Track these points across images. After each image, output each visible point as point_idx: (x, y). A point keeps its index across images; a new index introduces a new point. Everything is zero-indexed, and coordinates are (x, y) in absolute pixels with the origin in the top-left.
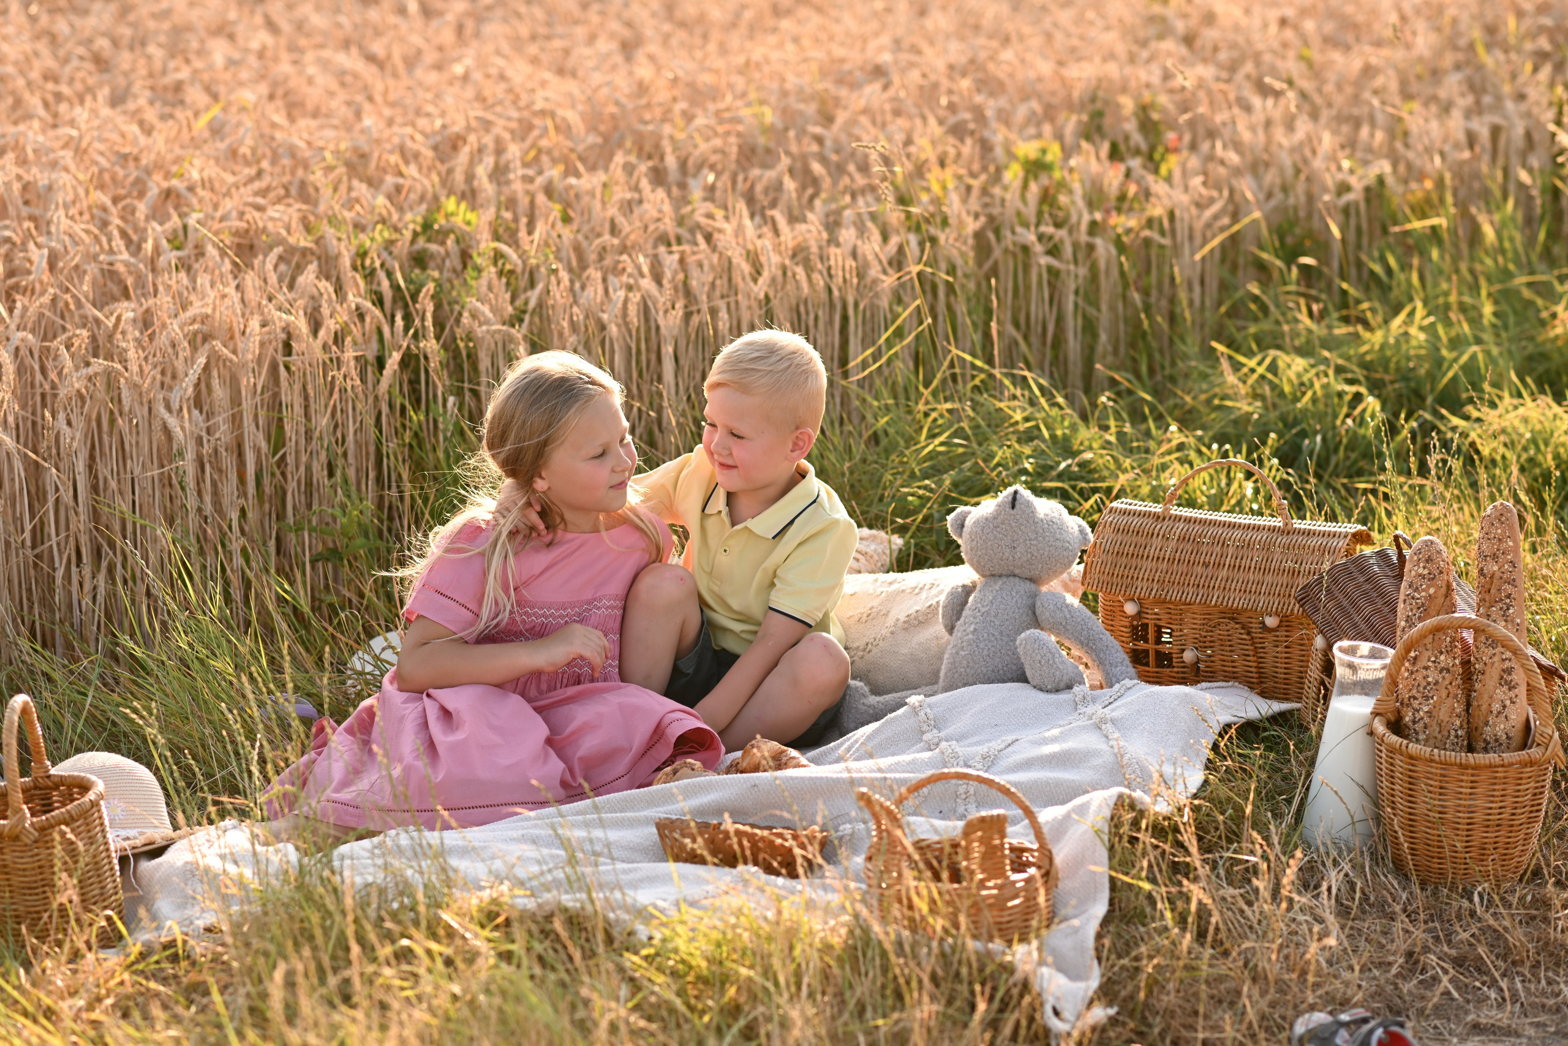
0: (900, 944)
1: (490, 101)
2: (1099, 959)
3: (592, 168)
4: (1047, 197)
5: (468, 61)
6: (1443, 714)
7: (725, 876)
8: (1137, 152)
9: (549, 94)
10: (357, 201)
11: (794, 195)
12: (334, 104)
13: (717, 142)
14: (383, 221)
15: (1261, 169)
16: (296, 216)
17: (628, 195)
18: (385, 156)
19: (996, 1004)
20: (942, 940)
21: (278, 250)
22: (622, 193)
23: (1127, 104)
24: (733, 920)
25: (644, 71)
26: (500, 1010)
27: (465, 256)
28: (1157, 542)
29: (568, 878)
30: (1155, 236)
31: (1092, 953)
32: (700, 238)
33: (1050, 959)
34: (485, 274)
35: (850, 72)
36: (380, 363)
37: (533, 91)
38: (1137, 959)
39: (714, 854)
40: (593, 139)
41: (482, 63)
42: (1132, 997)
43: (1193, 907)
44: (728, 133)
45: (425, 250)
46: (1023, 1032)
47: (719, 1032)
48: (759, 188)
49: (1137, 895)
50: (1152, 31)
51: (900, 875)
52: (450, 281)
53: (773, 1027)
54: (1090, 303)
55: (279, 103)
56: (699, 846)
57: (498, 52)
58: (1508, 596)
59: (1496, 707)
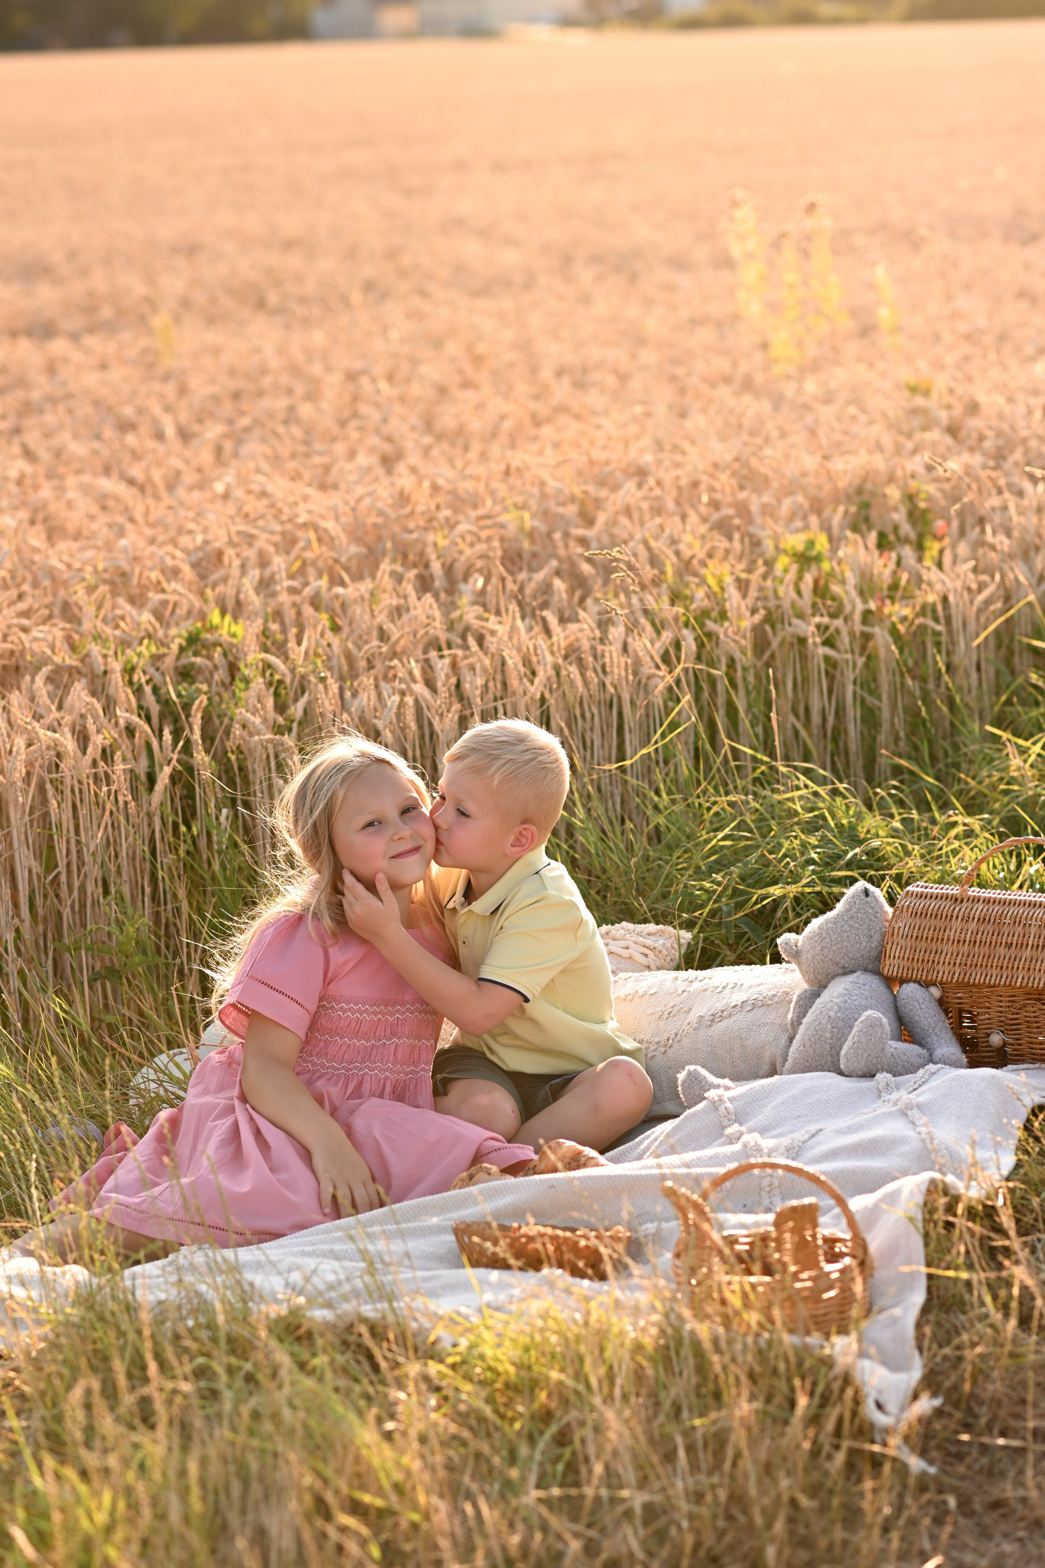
0: (715, 1341)
1: (252, 516)
2: (920, 1349)
3: (358, 577)
4: (820, 590)
5: (229, 478)
7: (531, 1279)
8: (906, 541)
9: (311, 506)
10: (123, 618)
11: (564, 596)
12: (95, 526)
13: (481, 547)
14: (150, 636)
15: (1032, 554)
16: (60, 634)
17: (395, 602)
18: (146, 574)
19: (817, 1399)
20: (757, 1335)
21: (45, 670)
22: (389, 600)
23: (894, 493)
24: (540, 1323)
25: (405, 481)
26: (306, 1426)
27: (233, 669)
28: (957, 925)
29: (366, 1286)
30: (930, 623)
31: (912, 1343)
32: (472, 642)
33: (873, 1350)
34: (253, 685)
35: (612, 473)
36: (151, 779)
37: (296, 504)
38: (959, 1348)
39: (517, 1257)
40: (354, 549)
41: (243, 480)
42: (956, 1388)
43: (1016, 1291)
44: (489, 539)
45: (193, 665)
46: (846, 1425)
47: (531, 1439)
48: (528, 591)
49: (955, 1284)
50: (916, 423)
51: (710, 1270)
52: (219, 694)
53: (588, 1433)
54: (871, 692)
55: (39, 527)
56: (501, 1250)
57: (258, 471)
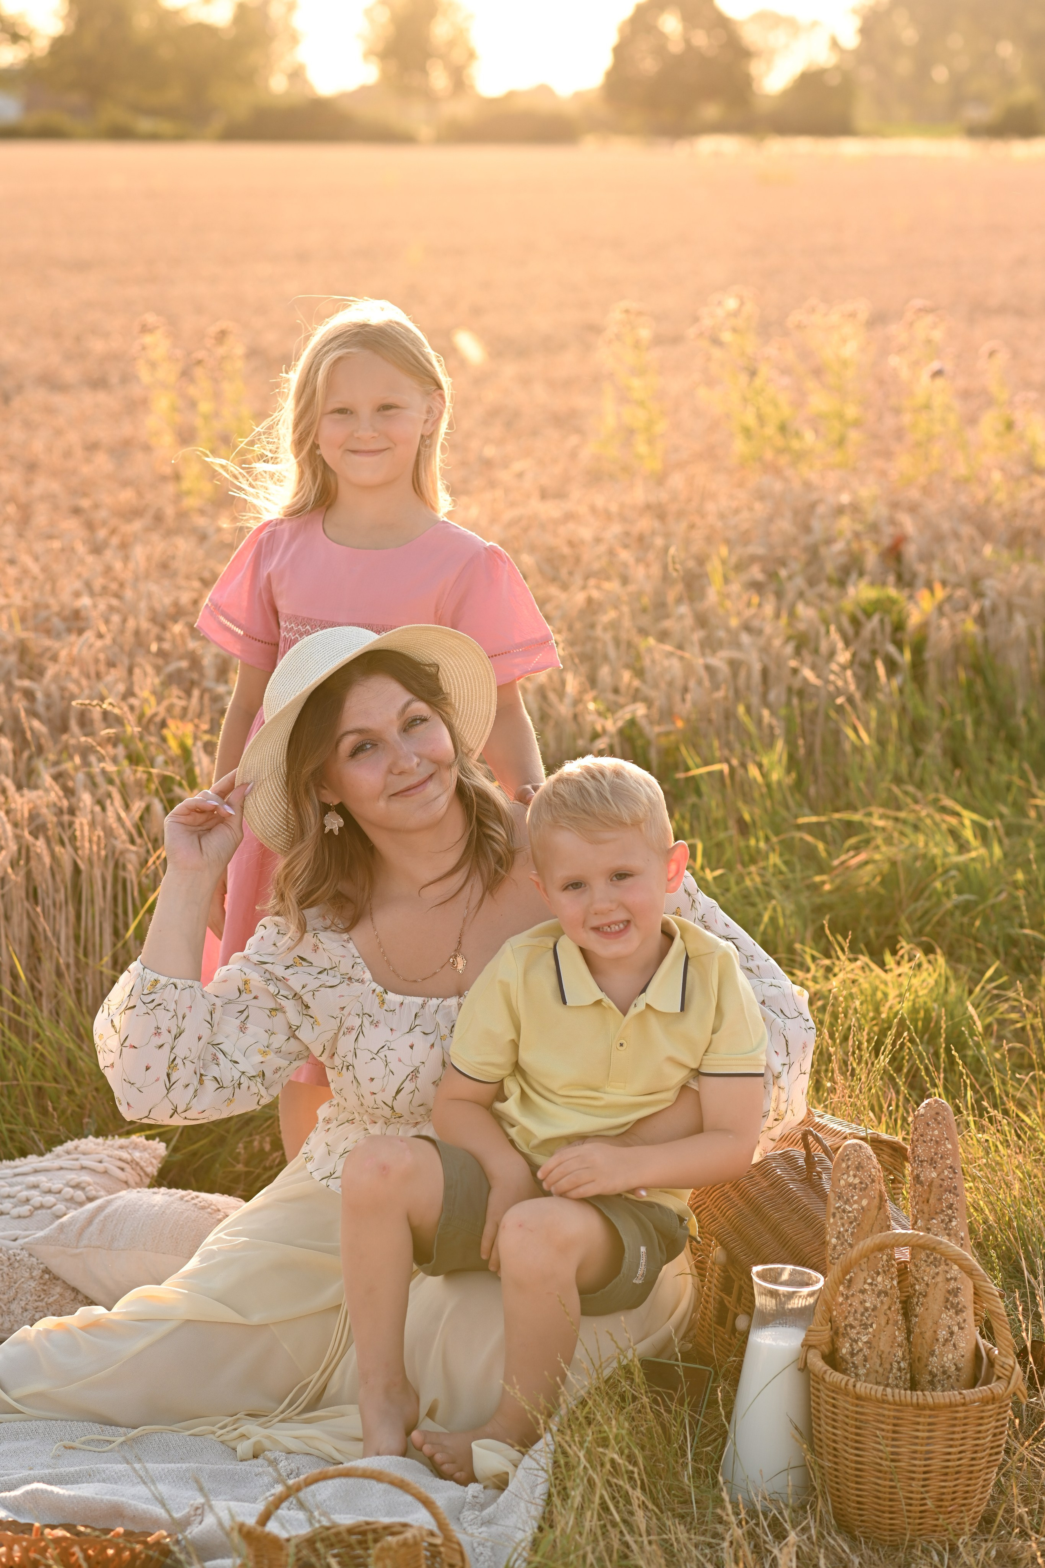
6: (883, 1344)
58: (950, 1207)
59: (943, 1334)
